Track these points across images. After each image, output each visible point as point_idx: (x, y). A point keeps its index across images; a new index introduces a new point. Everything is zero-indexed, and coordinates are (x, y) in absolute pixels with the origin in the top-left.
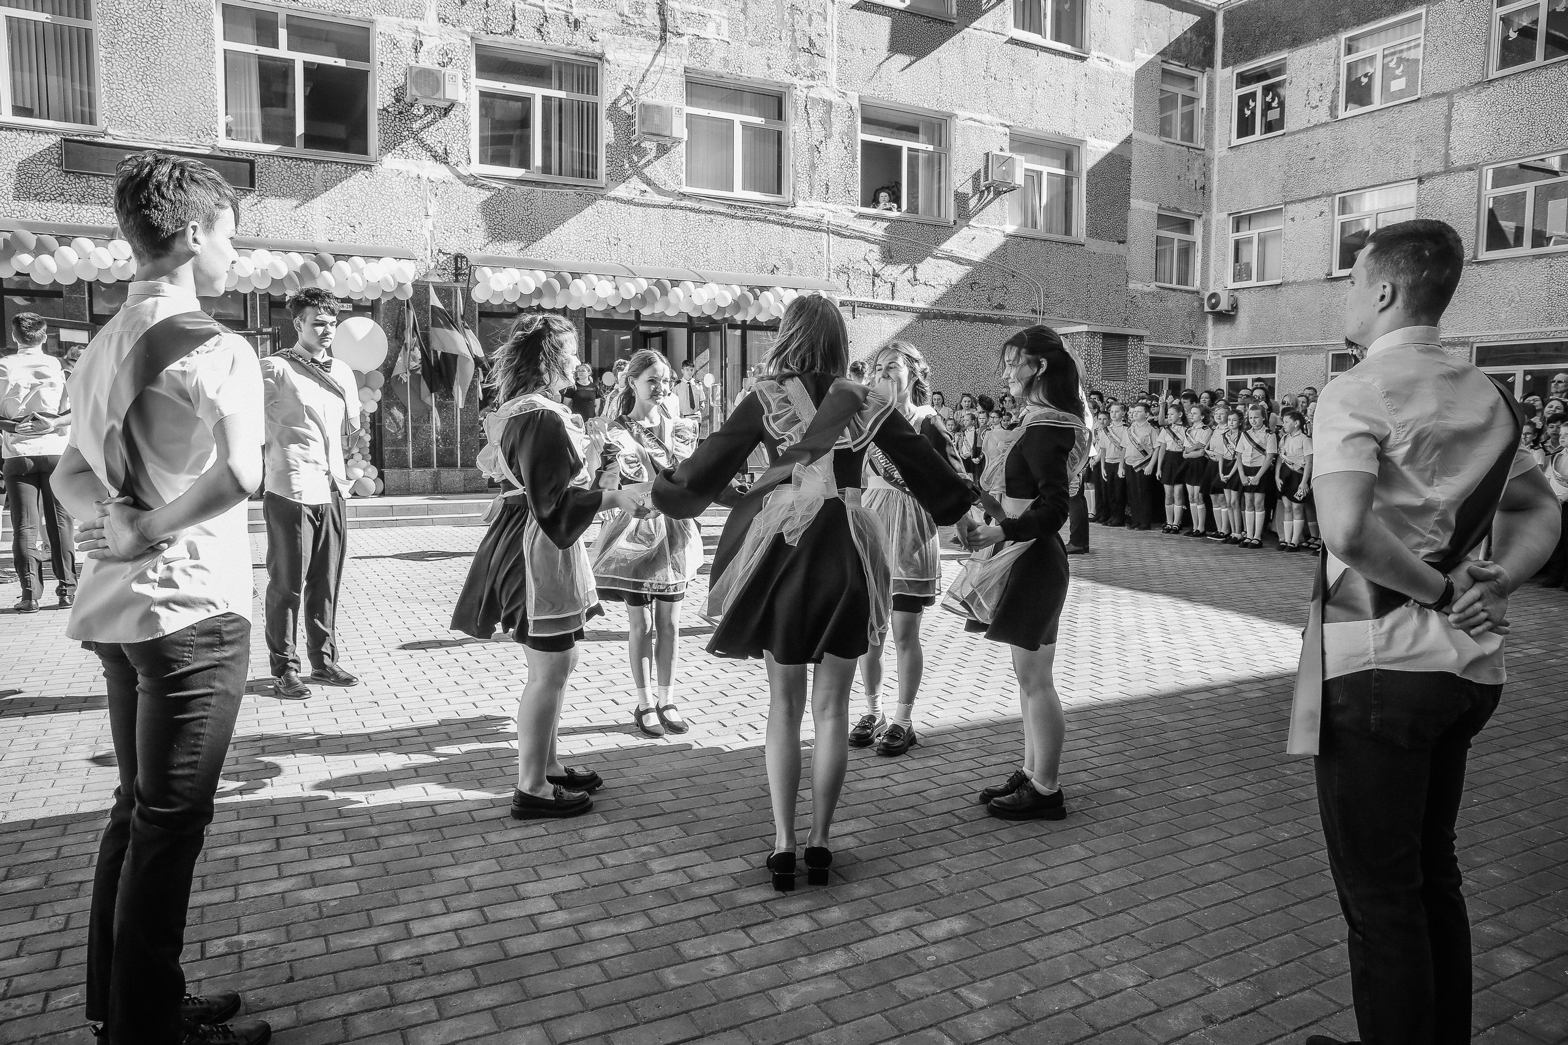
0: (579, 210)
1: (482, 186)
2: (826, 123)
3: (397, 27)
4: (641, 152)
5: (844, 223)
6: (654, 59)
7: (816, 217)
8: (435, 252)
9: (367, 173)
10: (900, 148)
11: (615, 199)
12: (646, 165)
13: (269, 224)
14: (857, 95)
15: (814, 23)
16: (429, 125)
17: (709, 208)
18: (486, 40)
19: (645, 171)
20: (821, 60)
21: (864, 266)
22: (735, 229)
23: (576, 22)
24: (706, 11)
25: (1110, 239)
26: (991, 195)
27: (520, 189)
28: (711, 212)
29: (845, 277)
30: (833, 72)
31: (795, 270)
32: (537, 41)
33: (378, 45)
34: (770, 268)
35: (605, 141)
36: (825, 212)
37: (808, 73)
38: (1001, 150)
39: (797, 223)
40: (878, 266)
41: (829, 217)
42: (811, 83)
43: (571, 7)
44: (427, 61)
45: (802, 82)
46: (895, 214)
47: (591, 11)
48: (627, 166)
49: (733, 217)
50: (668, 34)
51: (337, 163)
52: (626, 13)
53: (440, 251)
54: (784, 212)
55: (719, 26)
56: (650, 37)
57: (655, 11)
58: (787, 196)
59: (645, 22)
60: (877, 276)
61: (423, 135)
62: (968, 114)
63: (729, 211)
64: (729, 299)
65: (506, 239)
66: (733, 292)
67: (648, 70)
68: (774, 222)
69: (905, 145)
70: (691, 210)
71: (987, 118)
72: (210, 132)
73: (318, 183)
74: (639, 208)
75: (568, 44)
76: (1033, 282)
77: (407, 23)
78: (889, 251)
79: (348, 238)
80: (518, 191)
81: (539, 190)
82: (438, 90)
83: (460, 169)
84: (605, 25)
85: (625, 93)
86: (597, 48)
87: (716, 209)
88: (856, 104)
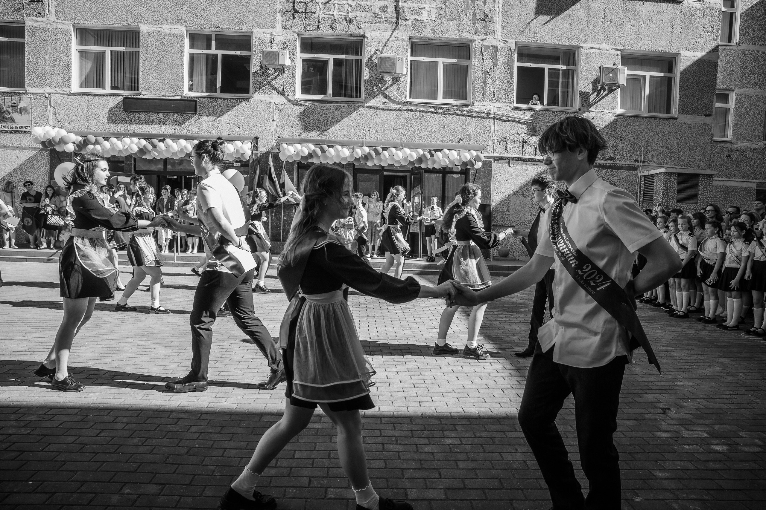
0: (349, 114)
1: (300, 105)
2: (494, 58)
3: (263, 34)
4: (384, 83)
5: (504, 113)
6: (392, 34)
7: (486, 111)
8: (277, 138)
9: (246, 102)
10: (543, 70)
11: (369, 107)
12: (386, 89)
13: (203, 128)
14: (514, 41)
15: (487, 4)
16: (276, 78)
17: (421, 109)
18: (306, 34)
19: (386, 92)
20: (491, 24)
21: (516, 137)
22: (437, 120)
23: (351, 20)
24: (422, 6)
25: (699, 114)
26: (606, 92)
27: (319, 105)
28: (423, 111)
29: (505, 144)
30: (498, 29)
31: (473, 140)
32: (330, 32)
33: (254, 42)
34: (457, 140)
35: (365, 78)
36: (492, 107)
37: (483, 32)
38: (614, 64)
39: (475, 115)
40: (526, 137)
41: (494, 111)
42: (485, 37)
43: (348, 13)
44: (275, 48)
45: (479, 38)
46: (539, 107)
47: (358, 14)
48: (376, 90)
49: (436, 113)
50: (400, 20)
51: (233, 99)
52: (377, 11)
53: (279, 137)
54: (467, 109)
55: (429, 13)
56: (390, 23)
57: (393, 9)
58: (469, 100)
59: (388, 16)
60: (526, 142)
61: (273, 82)
62: (590, 45)
63: (434, 110)
64: (415, 156)
65: (311, 130)
66: (418, 153)
67: (388, 40)
68: (460, 115)
69: (547, 67)
70: (411, 111)
71: (604, 46)
72: (181, 89)
73: (224, 108)
74: (382, 111)
75: (346, 32)
76: (636, 144)
77: (267, 31)
78: (534, 128)
79: (237, 133)
80: (318, 106)
81: (329, 105)
82: (276, 60)
83: (290, 98)
84: (366, 19)
85: (375, 53)
86: (361, 32)
87: (426, 109)
88: (513, 46)
